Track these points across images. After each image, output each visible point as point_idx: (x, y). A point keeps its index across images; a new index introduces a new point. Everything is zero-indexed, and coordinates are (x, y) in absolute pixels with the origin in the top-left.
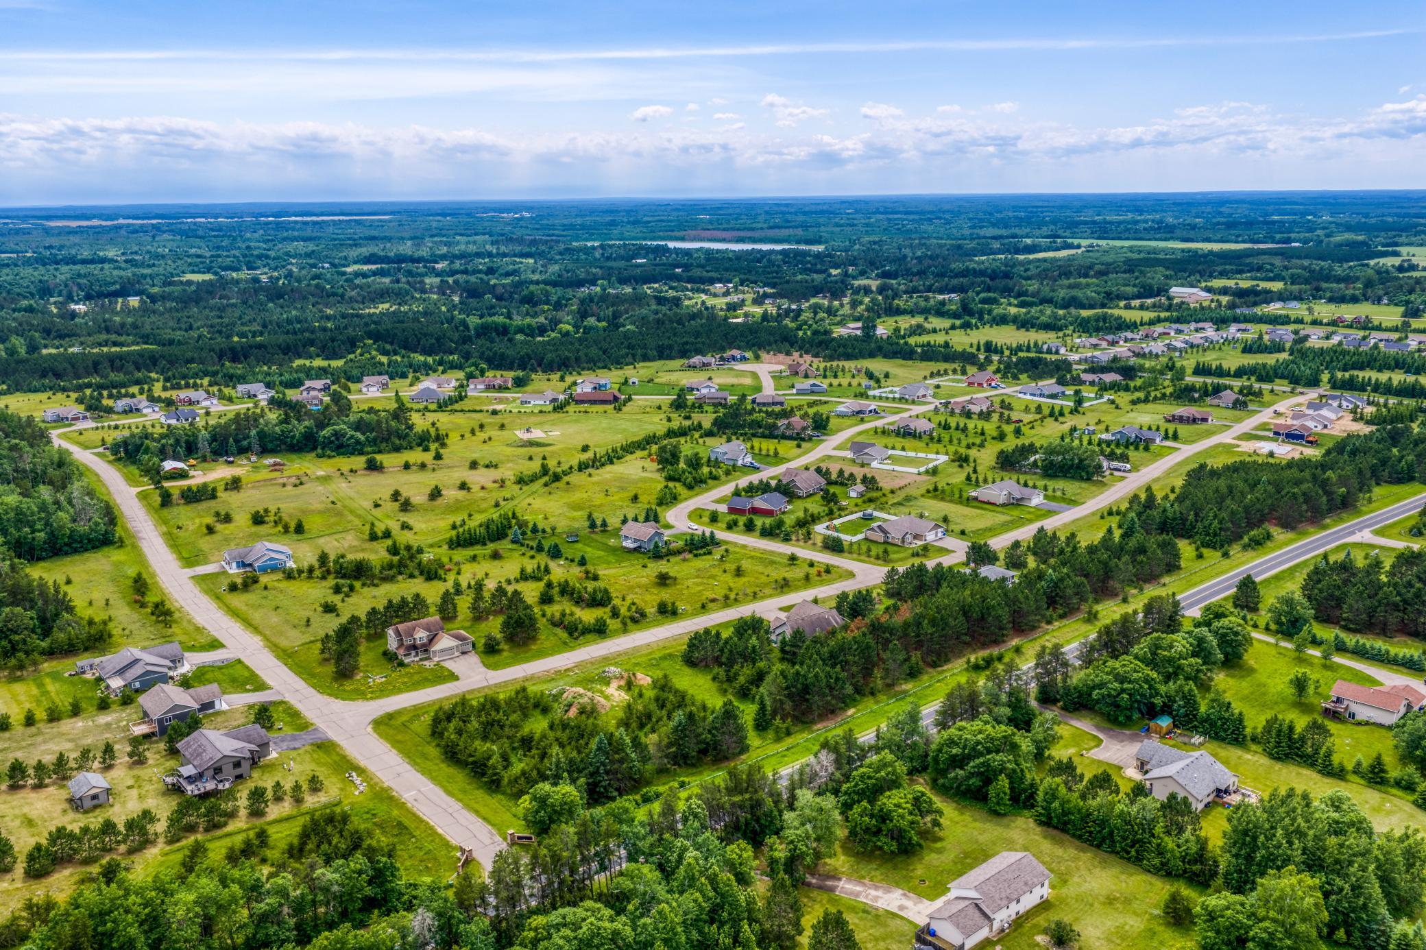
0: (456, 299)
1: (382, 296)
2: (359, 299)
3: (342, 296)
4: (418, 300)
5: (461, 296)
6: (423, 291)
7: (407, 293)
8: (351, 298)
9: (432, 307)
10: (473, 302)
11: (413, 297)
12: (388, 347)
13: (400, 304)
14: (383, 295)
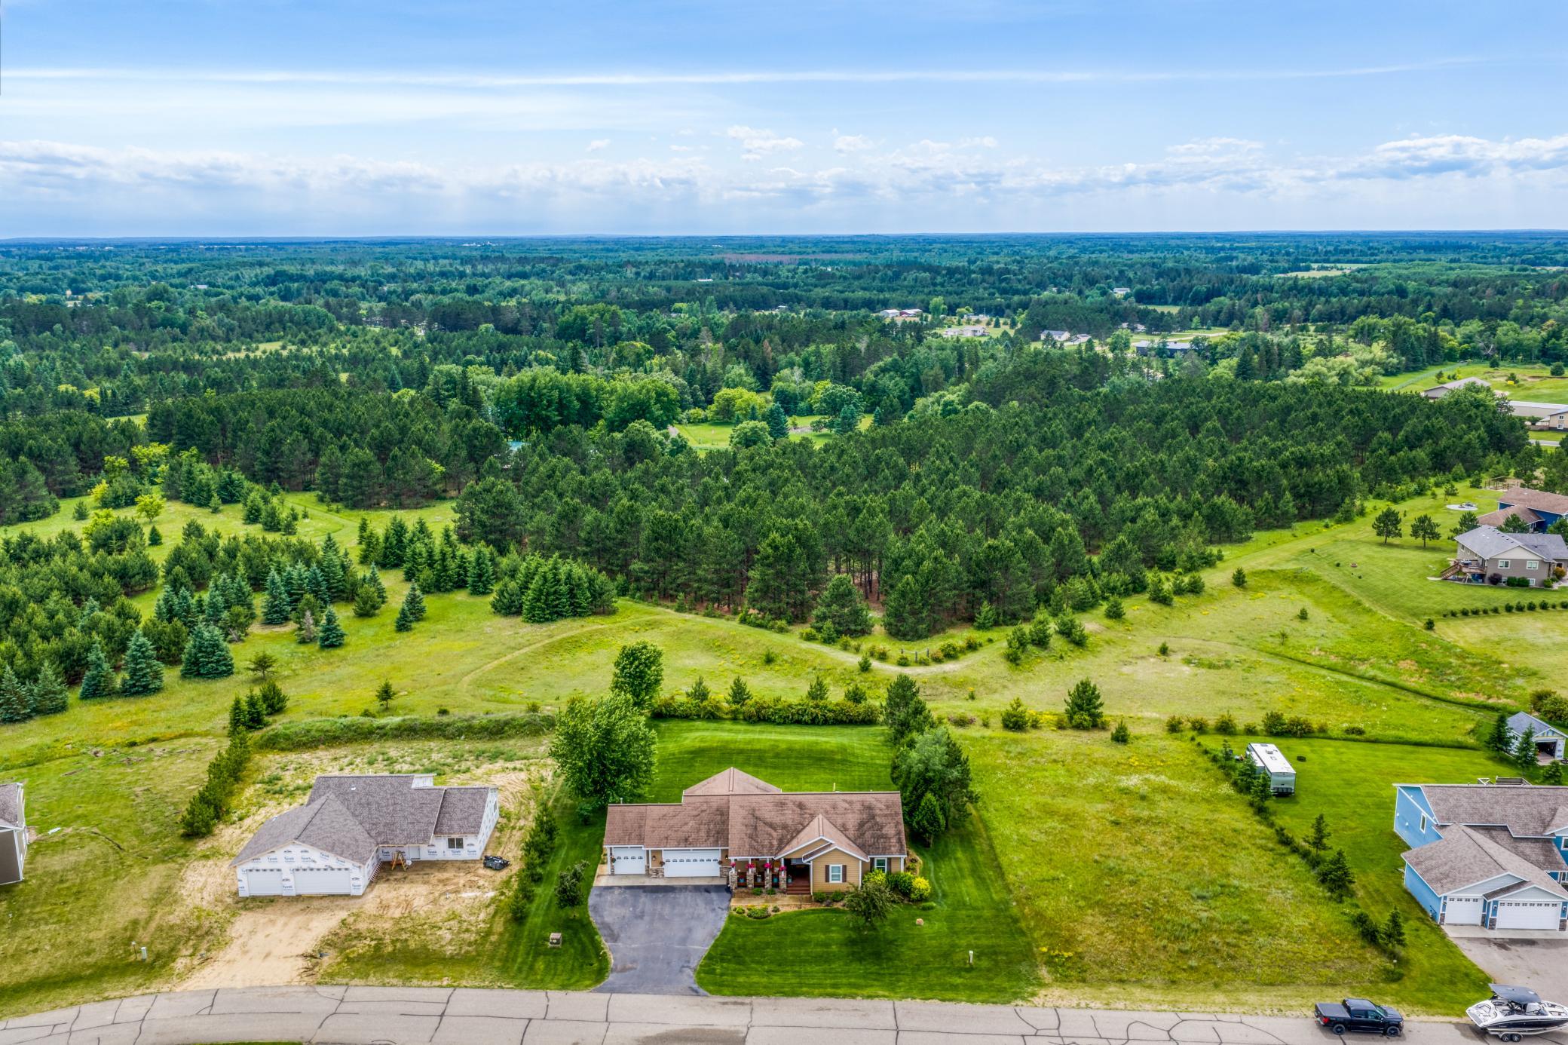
0: (420, 333)
1: (268, 327)
2: (220, 332)
3: (184, 328)
4: (340, 334)
5: (429, 327)
6: (355, 320)
7: (321, 321)
8: (201, 330)
9: (369, 348)
10: (458, 339)
11: (331, 329)
12: (206, 473)
13: (303, 343)
14: (270, 325)
